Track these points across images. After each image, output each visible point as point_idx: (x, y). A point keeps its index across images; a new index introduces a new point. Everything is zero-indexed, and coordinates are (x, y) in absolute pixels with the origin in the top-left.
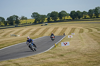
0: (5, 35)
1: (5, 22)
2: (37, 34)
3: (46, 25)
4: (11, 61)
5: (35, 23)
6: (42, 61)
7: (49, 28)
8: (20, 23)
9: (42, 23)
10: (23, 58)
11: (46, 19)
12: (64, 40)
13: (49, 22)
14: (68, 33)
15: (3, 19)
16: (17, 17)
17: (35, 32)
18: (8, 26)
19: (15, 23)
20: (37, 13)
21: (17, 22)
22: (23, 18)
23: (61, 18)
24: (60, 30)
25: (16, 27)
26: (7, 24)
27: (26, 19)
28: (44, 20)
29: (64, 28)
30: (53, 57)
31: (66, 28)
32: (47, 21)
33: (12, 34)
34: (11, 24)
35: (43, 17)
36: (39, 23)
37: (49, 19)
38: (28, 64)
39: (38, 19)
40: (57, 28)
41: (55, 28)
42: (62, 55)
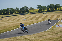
0: (19, 20)
1: (19, 11)
2: (40, 19)
3: (46, 13)
4: (23, 37)
5: (39, 12)
6: (43, 37)
7: (48, 15)
8: (29, 11)
9: (43, 12)
10: (31, 35)
11: (46, 9)
12: (58, 23)
13: (48, 11)
14: (61, 19)
15: (18, 9)
16: (27, 8)
17: (39, 18)
18: (22, 13)
19: (26, 12)
20: (40, 5)
21: (27, 11)
22: (31, 9)
23: (56, 9)
24: (55, 16)
25: (26, 14)
26: (20, 12)
27: (33, 9)
28: (45, 10)
29: (58, 16)
30: (51, 35)
31: (60, 16)
32: (47, 11)
33: (24, 19)
34: (23, 12)
35: (45, 8)
36: (42, 12)
37: (48, 9)
38: (34, 39)
39: (41, 9)
40: (54, 15)
41: (52, 15)
42: (57, 33)
